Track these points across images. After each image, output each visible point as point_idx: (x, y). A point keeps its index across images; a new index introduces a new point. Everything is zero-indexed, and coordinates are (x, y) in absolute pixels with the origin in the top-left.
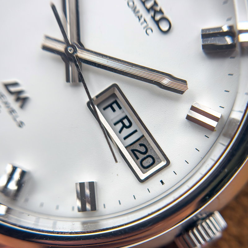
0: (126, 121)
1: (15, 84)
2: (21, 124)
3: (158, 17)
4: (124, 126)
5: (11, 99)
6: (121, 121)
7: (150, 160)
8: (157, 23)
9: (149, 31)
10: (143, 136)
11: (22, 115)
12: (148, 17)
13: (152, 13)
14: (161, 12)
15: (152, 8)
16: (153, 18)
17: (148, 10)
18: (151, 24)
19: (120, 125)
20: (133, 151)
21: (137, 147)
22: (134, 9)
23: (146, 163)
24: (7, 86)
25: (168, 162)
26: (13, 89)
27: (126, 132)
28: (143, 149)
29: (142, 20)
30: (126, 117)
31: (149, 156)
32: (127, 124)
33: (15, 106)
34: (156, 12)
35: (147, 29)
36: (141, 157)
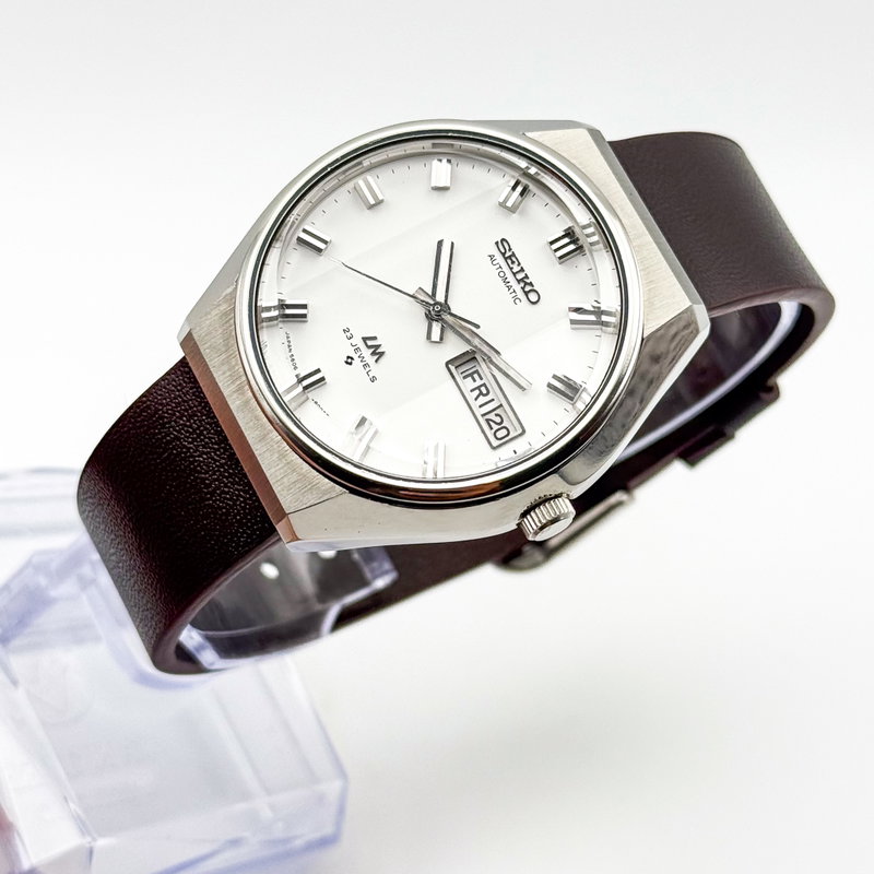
0: (483, 389)
1: (375, 338)
2: (373, 379)
3: (528, 288)
4: (481, 393)
5: (367, 353)
6: (478, 388)
7: (504, 432)
8: (526, 293)
9: (517, 301)
10: (501, 406)
11: (375, 369)
12: (518, 287)
13: (522, 285)
14: (531, 284)
15: (522, 280)
16: (523, 288)
17: (519, 281)
18: (521, 294)
19: (477, 392)
20: (487, 420)
21: (492, 416)
22: (505, 280)
23: (500, 435)
24: (365, 339)
25: (524, 431)
26: (369, 343)
27: (482, 400)
28: (498, 420)
29: (512, 290)
30: (484, 385)
31: (505, 427)
32: (484, 392)
33: (371, 360)
34: (526, 284)
35: (516, 299)
36: (495, 427)
